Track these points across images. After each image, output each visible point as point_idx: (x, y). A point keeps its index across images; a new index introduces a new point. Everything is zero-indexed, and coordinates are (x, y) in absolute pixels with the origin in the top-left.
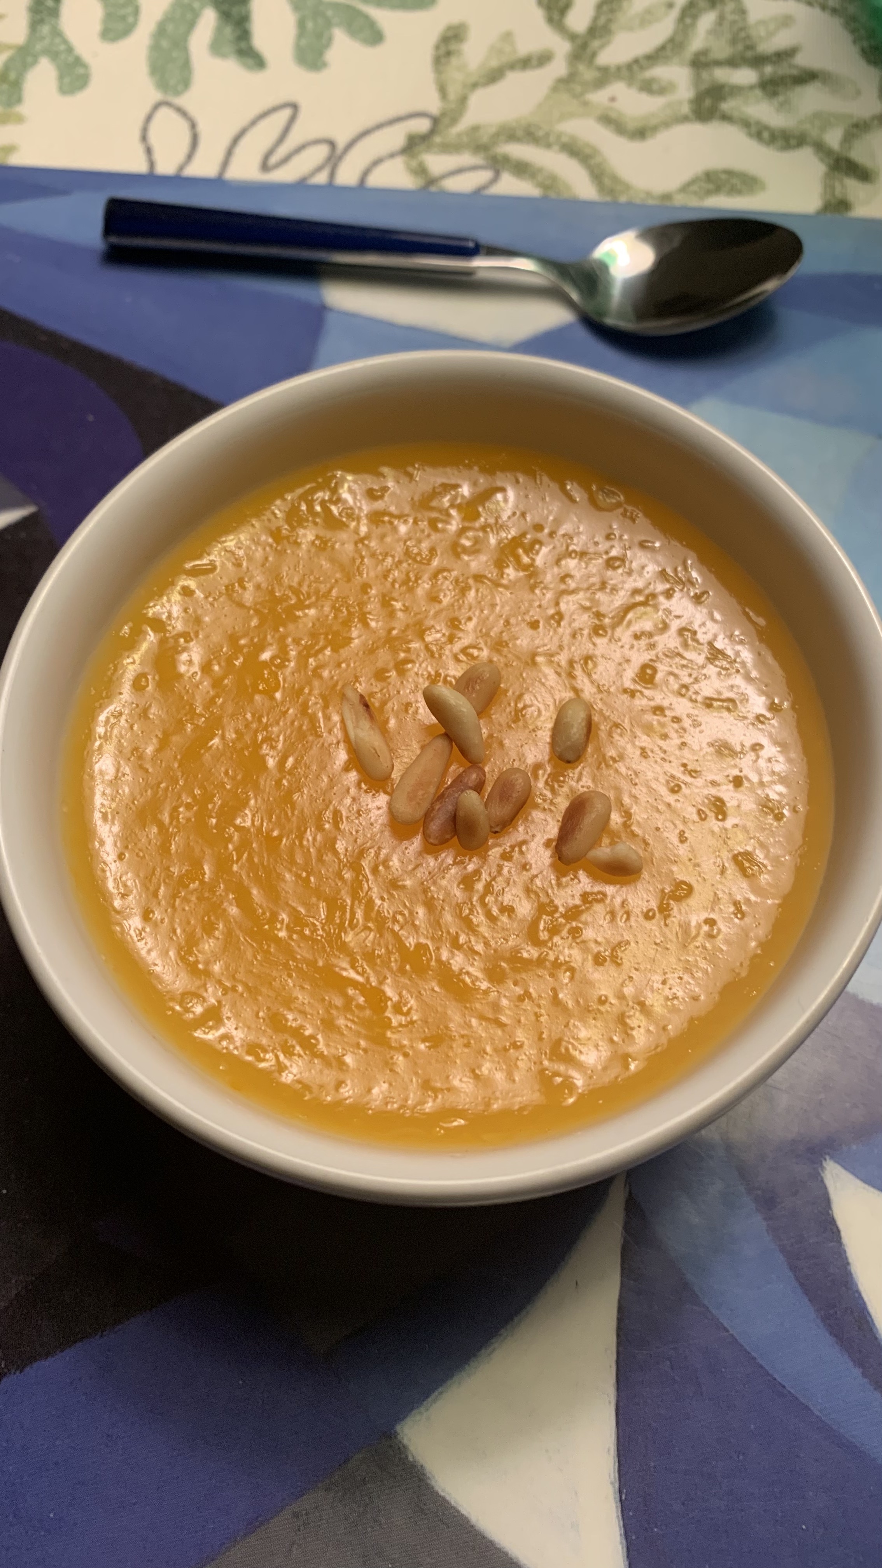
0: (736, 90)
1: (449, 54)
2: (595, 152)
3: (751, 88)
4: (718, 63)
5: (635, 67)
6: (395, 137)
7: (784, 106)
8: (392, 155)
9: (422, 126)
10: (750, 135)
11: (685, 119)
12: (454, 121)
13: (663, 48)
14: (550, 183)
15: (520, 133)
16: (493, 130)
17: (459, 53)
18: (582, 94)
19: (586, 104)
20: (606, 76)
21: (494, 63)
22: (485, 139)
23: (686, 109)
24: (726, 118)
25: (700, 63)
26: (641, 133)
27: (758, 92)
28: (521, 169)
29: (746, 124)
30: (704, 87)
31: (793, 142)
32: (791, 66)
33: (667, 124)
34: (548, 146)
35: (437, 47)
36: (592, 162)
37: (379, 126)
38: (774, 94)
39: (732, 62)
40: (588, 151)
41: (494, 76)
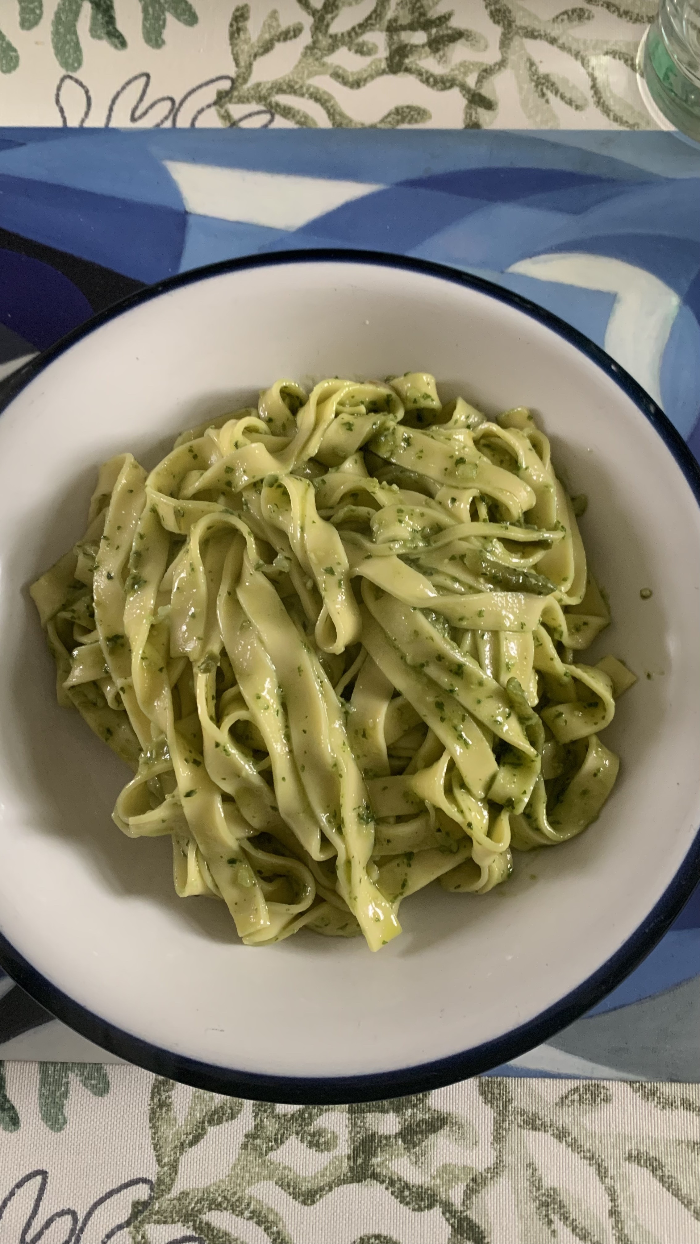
0: (414, 48)
1: (239, 30)
2: (331, 98)
3: (423, 46)
4: (403, 28)
5: (353, 34)
6: (209, 94)
7: (442, 60)
8: (209, 106)
9: (226, 85)
10: (422, 81)
11: (383, 72)
12: (245, 80)
13: (369, 18)
14: (304, 121)
15: (285, 87)
16: (269, 85)
17: (245, 30)
18: (322, 57)
19: (324, 65)
20: (335, 42)
21: (267, 36)
22: (264, 92)
23: (384, 65)
24: (408, 70)
25: (393, 29)
26: (357, 84)
27: (427, 49)
28: (287, 112)
29: (419, 73)
30: (394, 47)
31: (448, 84)
32: (447, 28)
33: (372, 77)
34: (302, 95)
35: (231, 25)
36: (329, 104)
37: (200, 87)
38: (437, 50)
39: (412, 27)
40: (326, 97)
41: (267, 48)
